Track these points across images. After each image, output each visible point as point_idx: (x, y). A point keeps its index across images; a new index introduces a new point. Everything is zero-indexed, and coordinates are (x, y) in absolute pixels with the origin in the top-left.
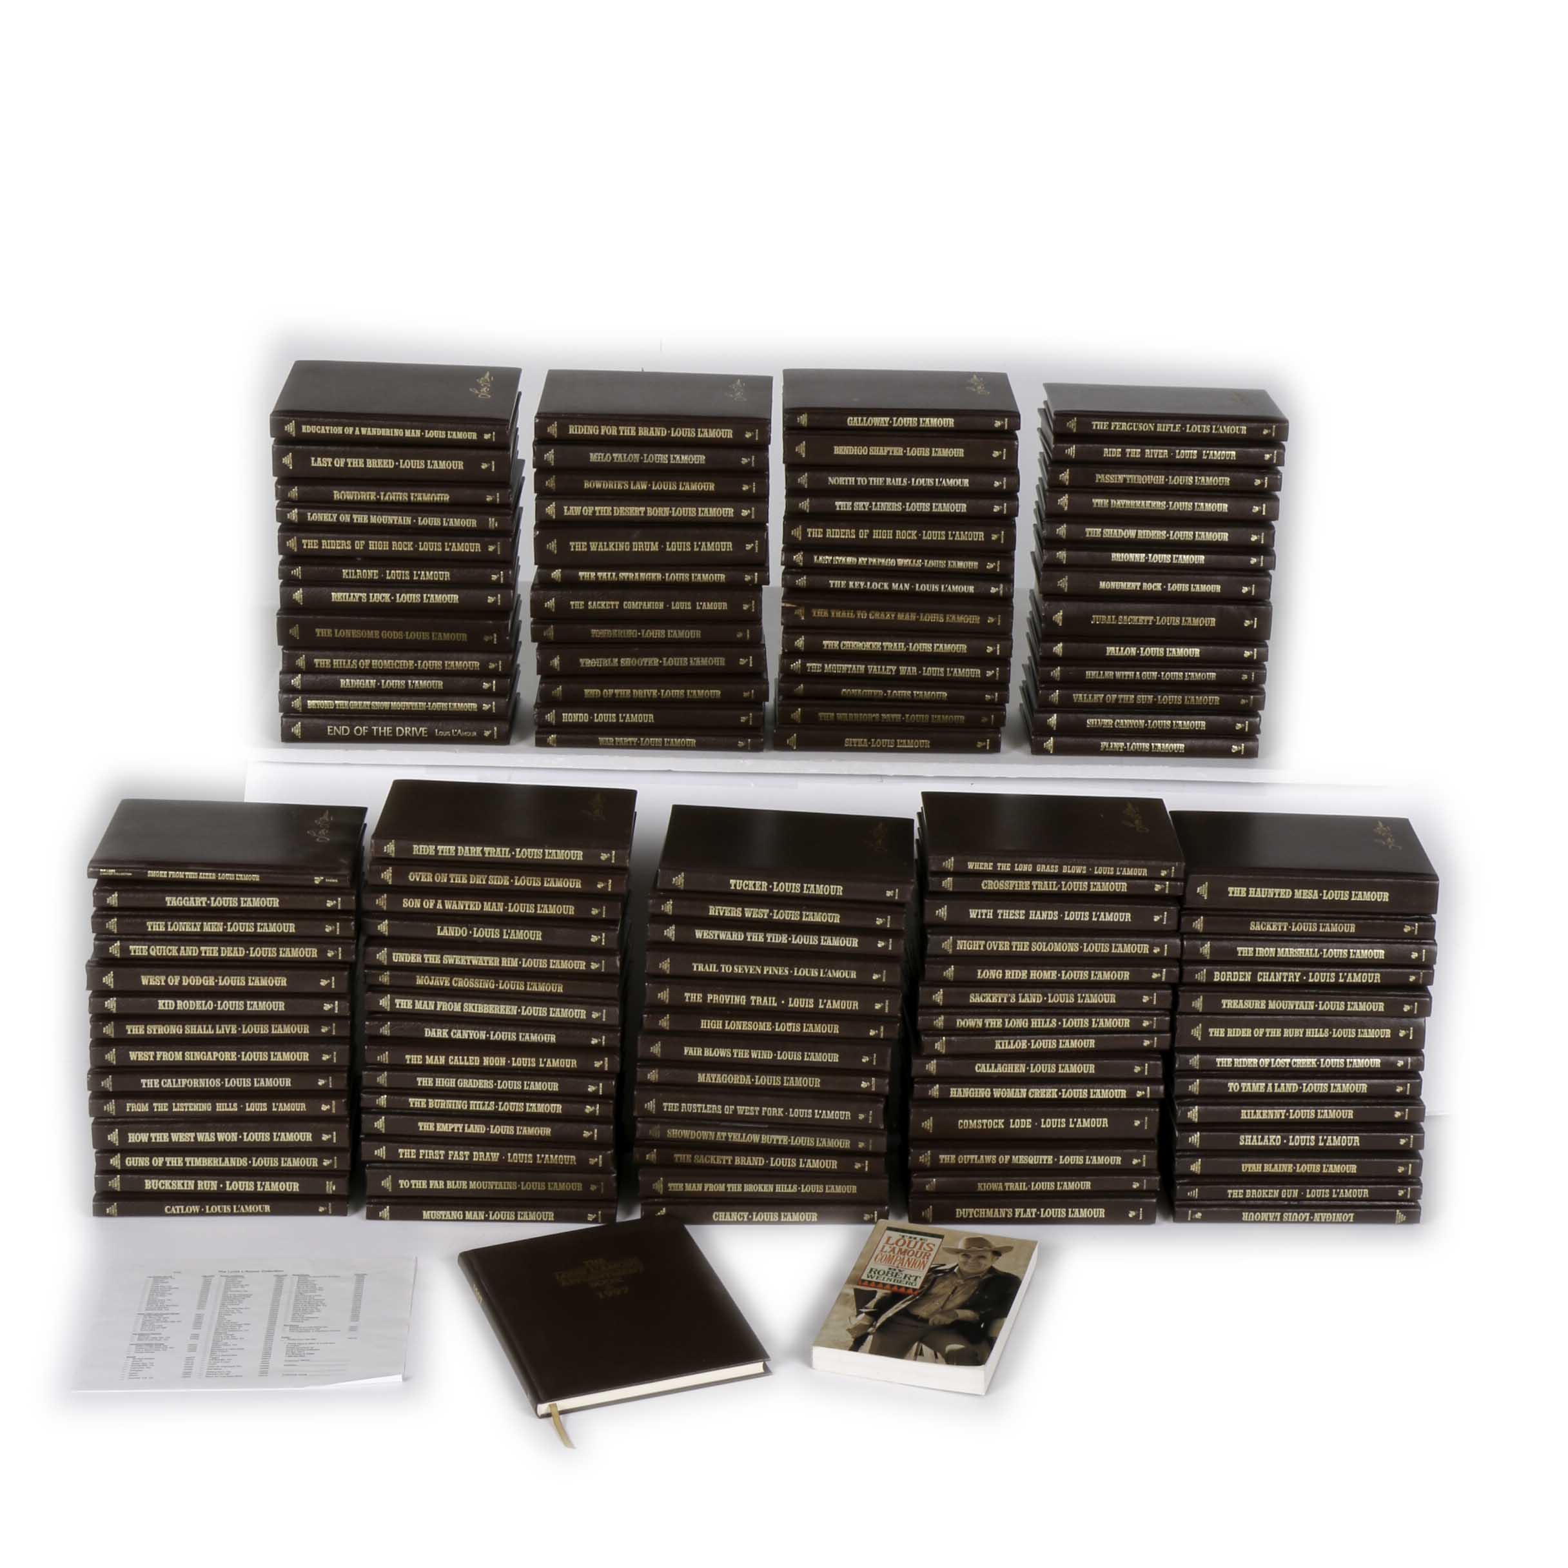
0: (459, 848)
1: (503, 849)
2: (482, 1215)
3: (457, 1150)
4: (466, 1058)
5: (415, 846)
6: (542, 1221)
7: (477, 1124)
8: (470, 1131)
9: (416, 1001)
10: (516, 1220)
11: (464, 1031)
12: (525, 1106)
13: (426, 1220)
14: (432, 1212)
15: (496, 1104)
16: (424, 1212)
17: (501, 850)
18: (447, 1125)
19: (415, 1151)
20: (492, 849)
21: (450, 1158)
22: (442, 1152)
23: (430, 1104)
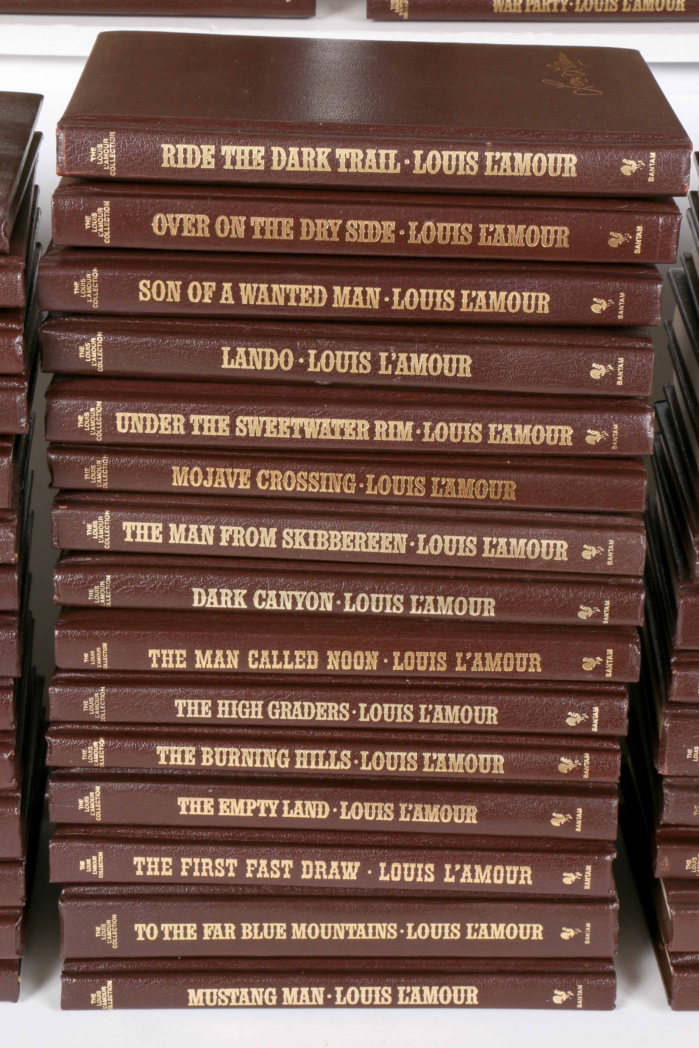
0: (275, 150)
1: (383, 152)
2: (318, 993)
3: (264, 856)
4: (286, 653)
5: (165, 147)
6: (452, 1005)
7: (311, 799)
8: (293, 815)
9: (173, 526)
10: (394, 1005)
11: (283, 593)
12: (420, 760)
13: (194, 1007)
14: (208, 991)
15: (355, 756)
16: (191, 992)
17: (377, 155)
18: (242, 801)
19: (170, 860)
20: (355, 154)
21: (249, 875)
22: (232, 862)
23: (204, 757)
